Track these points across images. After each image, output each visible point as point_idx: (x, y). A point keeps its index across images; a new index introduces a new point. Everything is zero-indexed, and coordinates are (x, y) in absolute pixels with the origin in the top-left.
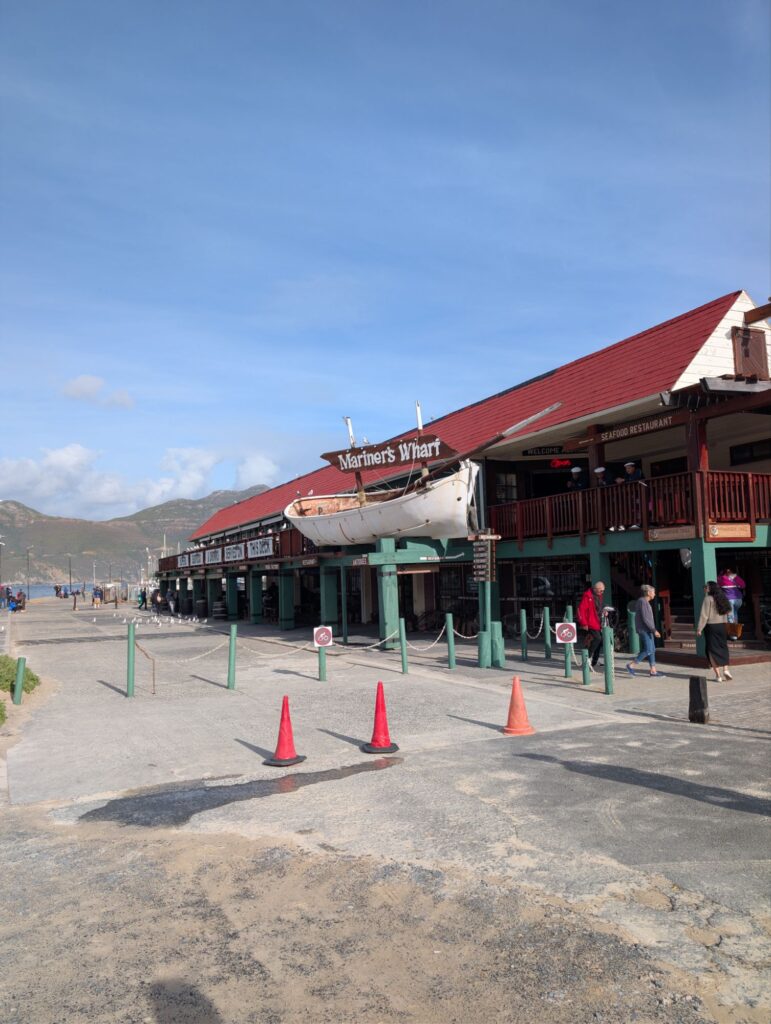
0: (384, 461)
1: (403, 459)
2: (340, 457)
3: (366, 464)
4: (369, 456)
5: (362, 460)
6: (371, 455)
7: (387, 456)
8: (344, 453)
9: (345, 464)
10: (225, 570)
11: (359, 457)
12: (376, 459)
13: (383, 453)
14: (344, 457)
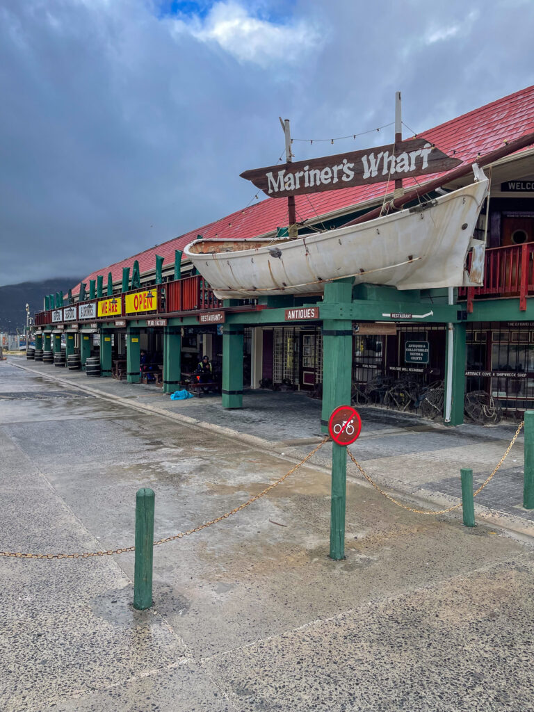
0: (336, 180)
1: (366, 176)
2: (270, 175)
3: (307, 185)
4: (312, 173)
5: (302, 180)
6: (317, 171)
7: (341, 173)
8: (275, 170)
9: (276, 185)
10: (100, 324)
11: (298, 175)
12: (323, 176)
13: (336, 169)
14: (276, 177)
